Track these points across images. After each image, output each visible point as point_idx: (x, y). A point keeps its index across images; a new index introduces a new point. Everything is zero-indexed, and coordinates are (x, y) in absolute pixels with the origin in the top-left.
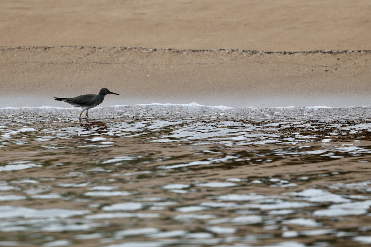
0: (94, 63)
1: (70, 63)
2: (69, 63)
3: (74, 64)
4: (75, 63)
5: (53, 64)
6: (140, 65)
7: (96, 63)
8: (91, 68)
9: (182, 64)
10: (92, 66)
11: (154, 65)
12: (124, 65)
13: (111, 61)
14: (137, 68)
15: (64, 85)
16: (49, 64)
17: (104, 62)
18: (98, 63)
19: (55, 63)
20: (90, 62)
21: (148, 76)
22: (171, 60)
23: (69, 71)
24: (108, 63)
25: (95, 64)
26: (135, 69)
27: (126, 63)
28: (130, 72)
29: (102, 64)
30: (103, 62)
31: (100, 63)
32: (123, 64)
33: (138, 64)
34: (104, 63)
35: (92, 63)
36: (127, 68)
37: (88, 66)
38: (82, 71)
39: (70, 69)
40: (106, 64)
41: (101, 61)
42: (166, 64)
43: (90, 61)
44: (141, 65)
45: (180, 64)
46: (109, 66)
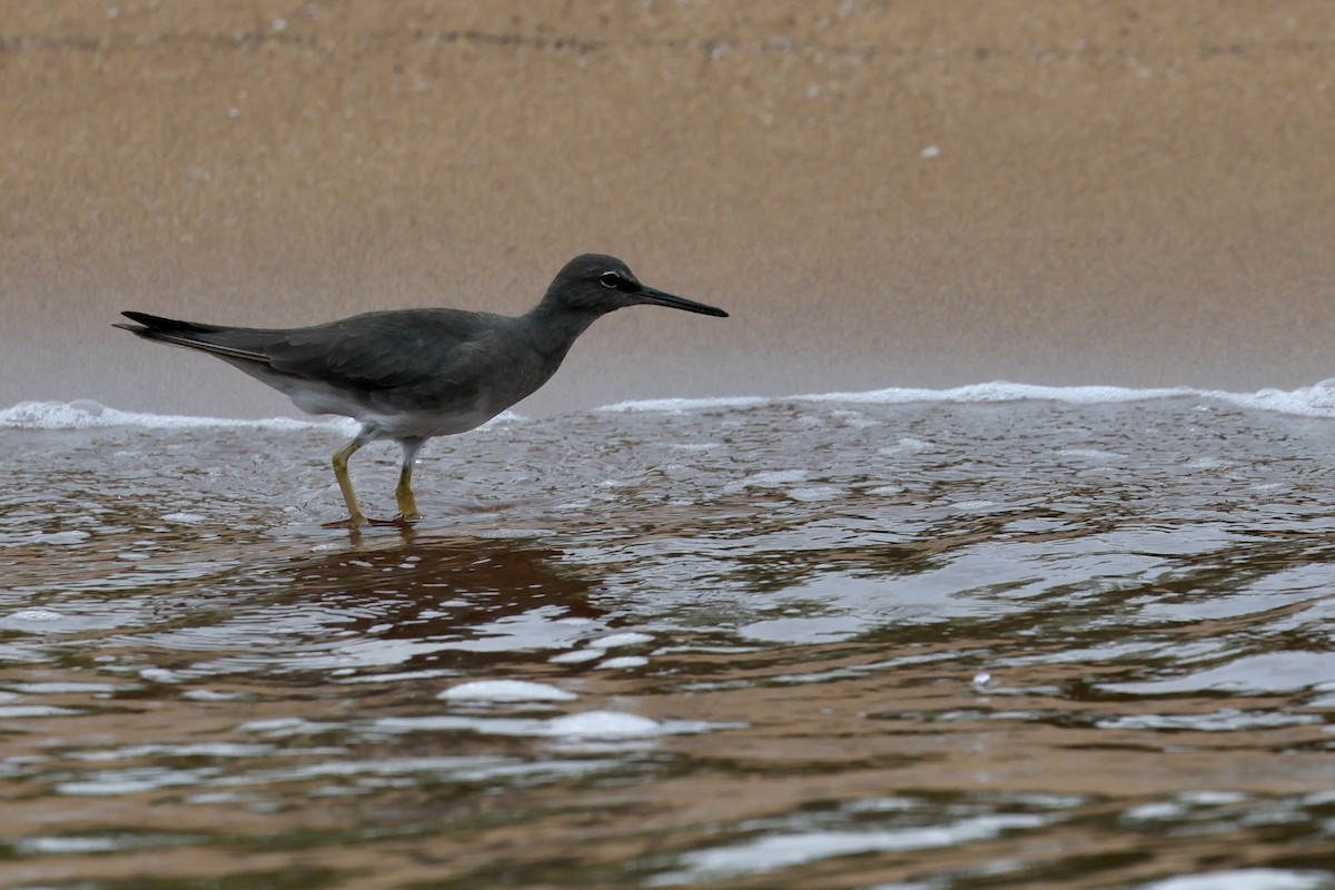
0: (452, 37)
1: (238, 36)
2: (226, 43)
3: (273, 44)
4: (282, 37)
5: (89, 45)
6: (855, 60)
7: (472, 36)
8: (420, 84)
9: (1236, 49)
10: (433, 69)
11: (982, 53)
12: (716, 54)
13: (604, 20)
14: (834, 86)
15: (188, 238)
16: (51, 45)
17: (541, 28)
18: (491, 39)
19: (105, 43)
20: (419, 35)
21: (931, 152)
22: (1134, 16)
23: (234, 112)
24: (573, 42)
25: (462, 43)
26: (813, 91)
27: (734, 43)
28: (768, 120)
29: (524, 52)
30: (528, 31)
31: (509, 41)
32: (709, 46)
33: (842, 50)
34: (540, 44)
35: (433, 41)
36: (747, 83)
37: (399, 69)
38: (349, 113)
39: (243, 95)
40: (559, 45)
41: (516, 20)
42: (1093, 51)
43: (412, 25)
44: (870, 54)
45: (1216, 51)
46: (582, 62)
